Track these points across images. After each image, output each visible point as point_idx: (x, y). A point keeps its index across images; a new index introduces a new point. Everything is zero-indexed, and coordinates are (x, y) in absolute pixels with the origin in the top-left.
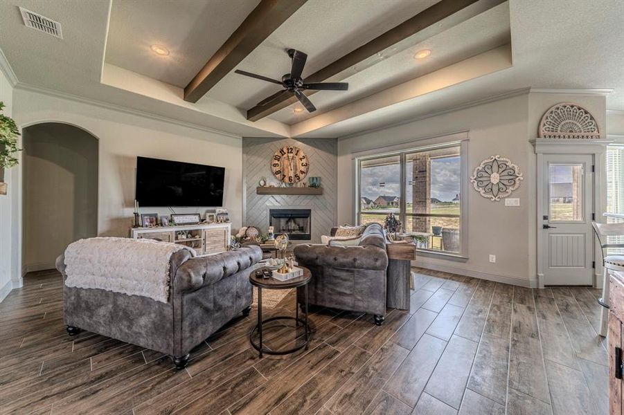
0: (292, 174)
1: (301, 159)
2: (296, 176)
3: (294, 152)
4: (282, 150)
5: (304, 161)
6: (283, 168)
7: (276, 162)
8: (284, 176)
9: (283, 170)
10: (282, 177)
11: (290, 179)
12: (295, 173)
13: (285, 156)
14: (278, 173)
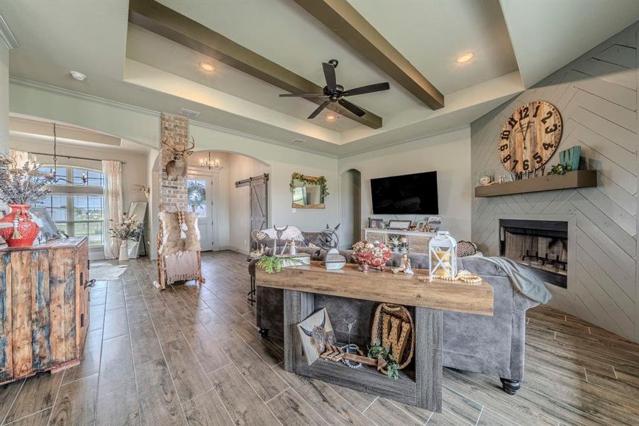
0: (528, 155)
2: (536, 156)
3: (531, 113)
4: (512, 119)
5: (550, 122)
7: (505, 142)
8: (516, 162)
9: (515, 152)
10: (513, 164)
11: (524, 165)
12: (534, 151)
13: (517, 126)
14: (506, 159)
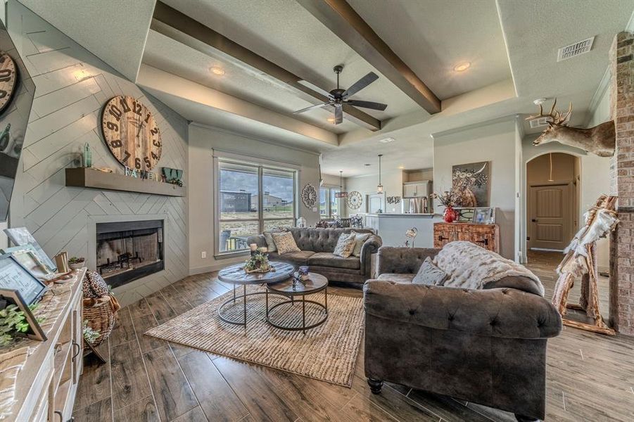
0: (140, 155)
1: (152, 133)
2: (145, 159)
3: (143, 115)
4: (125, 101)
5: (156, 137)
6: (126, 137)
9: (127, 142)
10: (124, 155)
11: (136, 163)
12: (144, 153)
13: (129, 114)
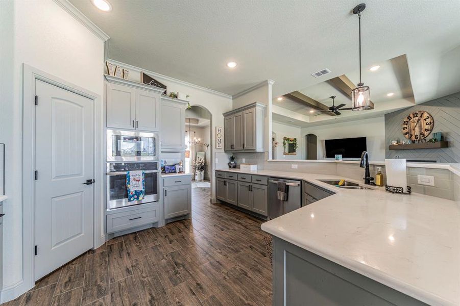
0: (417, 133)
1: (425, 120)
2: (421, 134)
3: (419, 115)
4: (409, 117)
5: (428, 121)
6: (410, 130)
7: (405, 126)
8: (412, 135)
9: (411, 131)
10: (410, 136)
11: (416, 137)
12: (420, 131)
13: (412, 120)
14: (406, 134)
